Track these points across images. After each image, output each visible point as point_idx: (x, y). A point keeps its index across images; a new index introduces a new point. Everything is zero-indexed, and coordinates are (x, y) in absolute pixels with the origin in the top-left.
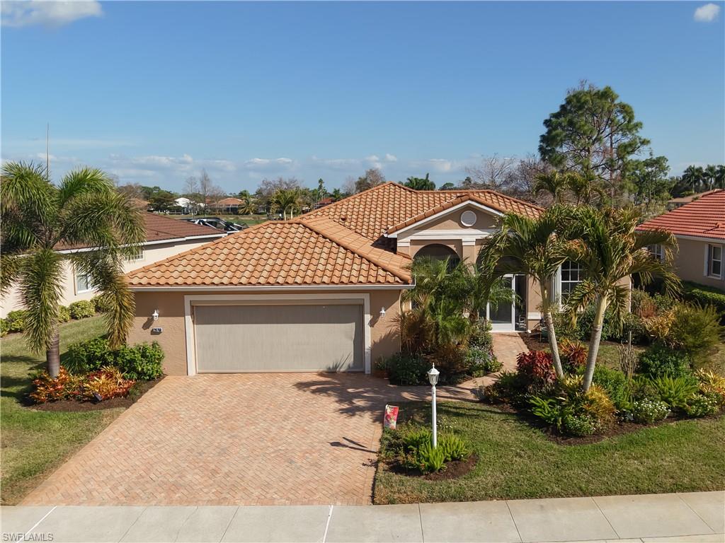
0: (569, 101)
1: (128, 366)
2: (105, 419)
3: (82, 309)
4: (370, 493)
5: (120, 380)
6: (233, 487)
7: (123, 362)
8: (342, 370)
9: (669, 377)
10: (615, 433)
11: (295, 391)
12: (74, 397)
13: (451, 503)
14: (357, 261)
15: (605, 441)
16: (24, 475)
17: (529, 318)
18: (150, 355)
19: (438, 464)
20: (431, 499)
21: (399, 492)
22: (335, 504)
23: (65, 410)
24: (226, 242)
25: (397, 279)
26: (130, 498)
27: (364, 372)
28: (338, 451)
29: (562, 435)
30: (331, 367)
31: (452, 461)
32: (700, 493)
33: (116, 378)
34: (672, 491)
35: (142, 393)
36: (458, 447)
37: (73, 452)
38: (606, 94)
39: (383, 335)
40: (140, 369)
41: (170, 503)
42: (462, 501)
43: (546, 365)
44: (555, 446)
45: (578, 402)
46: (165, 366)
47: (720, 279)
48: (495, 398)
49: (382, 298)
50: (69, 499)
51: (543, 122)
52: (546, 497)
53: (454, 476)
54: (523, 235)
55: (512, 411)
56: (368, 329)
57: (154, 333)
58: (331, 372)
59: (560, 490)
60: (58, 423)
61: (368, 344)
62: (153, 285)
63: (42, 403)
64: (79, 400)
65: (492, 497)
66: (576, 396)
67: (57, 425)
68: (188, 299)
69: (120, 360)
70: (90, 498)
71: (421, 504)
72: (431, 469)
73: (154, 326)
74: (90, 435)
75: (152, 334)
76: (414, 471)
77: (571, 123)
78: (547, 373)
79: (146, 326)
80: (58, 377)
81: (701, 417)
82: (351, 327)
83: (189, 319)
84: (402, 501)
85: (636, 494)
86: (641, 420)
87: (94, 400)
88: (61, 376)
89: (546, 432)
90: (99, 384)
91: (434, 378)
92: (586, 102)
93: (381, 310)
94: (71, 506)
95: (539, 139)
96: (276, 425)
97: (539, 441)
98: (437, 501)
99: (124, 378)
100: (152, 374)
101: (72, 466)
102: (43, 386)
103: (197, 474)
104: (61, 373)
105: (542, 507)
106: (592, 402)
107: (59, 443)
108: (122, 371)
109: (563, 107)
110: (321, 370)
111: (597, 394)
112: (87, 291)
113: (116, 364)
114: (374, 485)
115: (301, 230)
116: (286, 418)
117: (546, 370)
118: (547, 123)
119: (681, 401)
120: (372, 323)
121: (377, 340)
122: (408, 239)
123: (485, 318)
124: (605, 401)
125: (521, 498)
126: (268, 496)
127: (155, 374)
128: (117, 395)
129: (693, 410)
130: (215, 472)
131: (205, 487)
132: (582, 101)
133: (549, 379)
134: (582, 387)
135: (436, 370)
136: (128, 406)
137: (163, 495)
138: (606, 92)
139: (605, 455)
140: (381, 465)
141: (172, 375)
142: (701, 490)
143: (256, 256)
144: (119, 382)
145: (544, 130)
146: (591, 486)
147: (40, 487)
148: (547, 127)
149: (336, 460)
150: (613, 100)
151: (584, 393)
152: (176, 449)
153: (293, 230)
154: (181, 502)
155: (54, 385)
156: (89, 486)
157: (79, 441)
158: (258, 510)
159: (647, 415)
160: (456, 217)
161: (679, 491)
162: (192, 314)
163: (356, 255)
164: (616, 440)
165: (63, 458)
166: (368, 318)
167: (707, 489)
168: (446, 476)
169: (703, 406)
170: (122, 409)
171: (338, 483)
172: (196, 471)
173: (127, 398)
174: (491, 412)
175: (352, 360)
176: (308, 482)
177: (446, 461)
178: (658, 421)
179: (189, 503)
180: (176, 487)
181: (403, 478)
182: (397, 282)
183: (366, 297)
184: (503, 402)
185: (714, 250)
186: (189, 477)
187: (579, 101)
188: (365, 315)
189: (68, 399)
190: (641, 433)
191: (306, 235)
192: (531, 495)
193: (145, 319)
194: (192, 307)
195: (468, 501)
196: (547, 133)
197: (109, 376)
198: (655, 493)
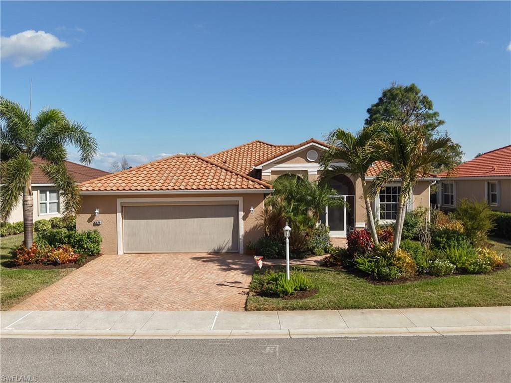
0: (385, 94)
1: (78, 244)
2: (62, 273)
3: (43, 224)
4: (244, 306)
5: (72, 253)
6: (151, 304)
7: (75, 242)
8: (224, 251)
9: (454, 248)
10: (415, 279)
11: (192, 261)
12: (42, 261)
13: (299, 311)
14: (235, 177)
15: (408, 283)
16: (10, 297)
17: (356, 226)
18: (93, 238)
19: (290, 290)
20: (285, 308)
21: (264, 304)
22: (220, 310)
23: (35, 269)
24: (145, 167)
25: (262, 186)
26: (82, 307)
27: (238, 253)
28: (221, 288)
29: (377, 280)
30: (216, 249)
31: (300, 291)
32: (475, 308)
33: (69, 252)
34: (455, 306)
35: (87, 262)
36: (304, 281)
37: (43, 288)
38: (412, 89)
39: (252, 227)
40: (85, 246)
41: (109, 310)
42: (307, 310)
43: (366, 238)
44: (373, 286)
45: (389, 259)
46: (102, 247)
47: (496, 206)
48: (331, 263)
49: (251, 199)
50: (41, 308)
51: (366, 110)
52: (365, 308)
53: (301, 298)
54: (349, 145)
55: (343, 270)
56: (241, 222)
57: (96, 225)
58: (217, 253)
59: (375, 304)
60: (31, 275)
61: (242, 232)
62: (96, 191)
63: (20, 265)
64: (45, 264)
65: (328, 308)
66: (387, 256)
67: (30, 276)
68: (119, 201)
69: (72, 240)
70: (55, 307)
71: (279, 311)
72: (285, 293)
73: (96, 220)
74: (53, 280)
75: (94, 226)
76: (274, 294)
77: (386, 110)
78: (367, 244)
79: (90, 220)
80: (31, 248)
81: (478, 273)
82: (231, 220)
83: (119, 215)
84: (266, 309)
85: (430, 307)
86: (434, 272)
87: (55, 263)
88: (33, 248)
89: (366, 279)
90: (58, 254)
91: (288, 233)
92: (397, 95)
93: (251, 208)
94: (43, 311)
95: (364, 122)
96: (179, 276)
97: (361, 283)
98: (290, 309)
99: (74, 252)
100: (94, 250)
101: (42, 294)
102: (21, 253)
103: (126, 297)
104: (33, 246)
105: (363, 313)
106: (399, 259)
107: (33, 283)
108: (74, 247)
109: (380, 99)
110: (210, 251)
111: (402, 255)
112: (46, 214)
113: (69, 243)
114: (246, 303)
115: (196, 160)
116: (185, 273)
117: (367, 242)
118: (369, 111)
119: (464, 264)
120: (244, 218)
121: (248, 230)
122: (270, 170)
123: (325, 225)
124: (408, 259)
125: (348, 308)
126: (175, 307)
127: (96, 251)
128: (70, 261)
129: (471, 268)
130: (137, 297)
131: (132, 303)
132: (394, 94)
133: (369, 248)
134: (392, 249)
135: (289, 227)
136: (77, 268)
137: (103, 306)
138: (411, 88)
139: (407, 289)
140: (251, 294)
141: (106, 254)
142: (476, 306)
143: (166, 175)
144: (71, 254)
145: (367, 116)
146: (397, 303)
147: (21, 303)
148: (369, 113)
149: (221, 291)
150: (417, 93)
151: (393, 253)
152: (111, 287)
153: (190, 160)
154: (116, 309)
155: (29, 253)
156: (54, 303)
157: (46, 283)
158: (168, 313)
159: (438, 269)
160: (303, 155)
161: (460, 307)
162: (122, 212)
163: (233, 174)
164: (416, 283)
165: (36, 290)
166: (241, 214)
167: (480, 305)
168: (296, 298)
169: (479, 265)
170: (74, 269)
171: (222, 302)
172: (125, 296)
173: (77, 263)
174: (328, 270)
175: (231, 244)
176: (202, 301)
177: (295, 289)
178: (446, 275)
179: (121, 310)
180: (112, 303)
181: (266, 298)
182: (262, 188)
183: (240, 200)
184: (337, 265)
185: (491, 186)
186: (121, 299)
187: (392, 94)
188: (240, 212)
189: (37, 263)
190: (434, 279)
191: (199, 163)
192: (355, 307)
193: (89, 216)
194: (122, 207)
195: (311, 310)
196: (369, 117)
197: (66, 250)
198: (442, 307)
